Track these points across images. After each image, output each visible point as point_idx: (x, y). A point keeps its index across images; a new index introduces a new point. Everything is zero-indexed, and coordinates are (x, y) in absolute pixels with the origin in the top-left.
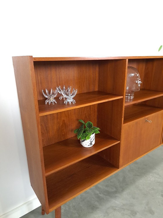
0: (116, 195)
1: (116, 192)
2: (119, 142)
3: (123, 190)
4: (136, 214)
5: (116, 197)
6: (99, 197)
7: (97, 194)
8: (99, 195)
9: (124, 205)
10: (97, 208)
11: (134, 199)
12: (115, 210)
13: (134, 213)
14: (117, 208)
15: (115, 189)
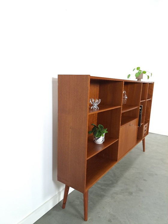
0: (114, 185)
1: (113, 183)
2: (118, 140)
3: (117, 181)
4: (132, 193)
5: (114, 186)
6: (102, 189)
7: (100, 187)
8: (102, 187)
9: (122, 190)
10: (104, 196)
11: (127, 185)
12: (117, 194)
13: (131, 194)
14: (118, 193)
15: (111, 182)
